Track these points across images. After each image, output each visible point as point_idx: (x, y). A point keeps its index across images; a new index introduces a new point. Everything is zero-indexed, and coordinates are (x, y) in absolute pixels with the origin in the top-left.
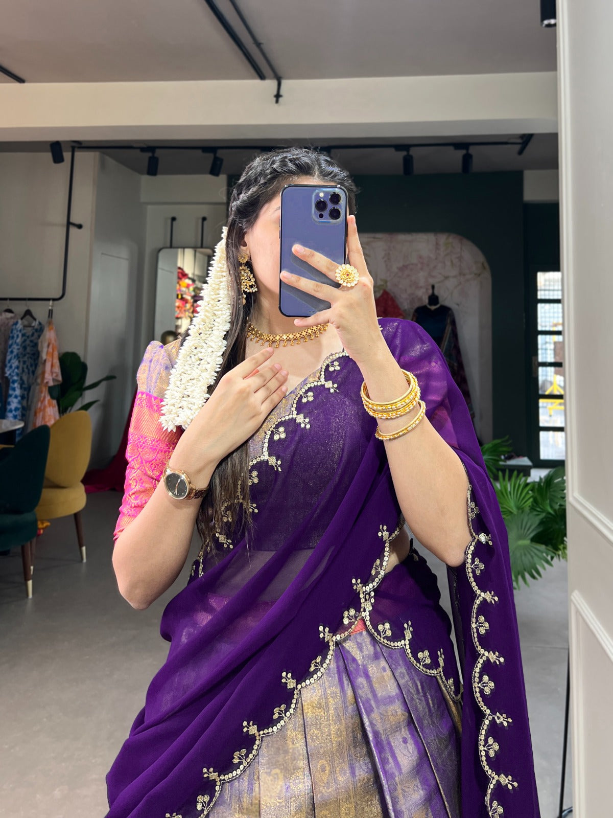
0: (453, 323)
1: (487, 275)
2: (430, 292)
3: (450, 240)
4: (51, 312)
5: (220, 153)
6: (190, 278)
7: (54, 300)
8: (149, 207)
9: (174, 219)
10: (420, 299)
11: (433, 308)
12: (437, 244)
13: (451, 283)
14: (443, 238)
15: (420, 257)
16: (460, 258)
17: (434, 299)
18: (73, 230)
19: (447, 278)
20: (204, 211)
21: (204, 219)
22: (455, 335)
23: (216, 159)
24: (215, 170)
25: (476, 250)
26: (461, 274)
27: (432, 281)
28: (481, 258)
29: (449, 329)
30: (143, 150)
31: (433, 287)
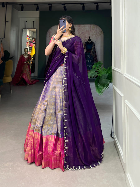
0: (94, 45)
1: (103, 34)
2: (89, 38)
3: (94, 26)
4: (2, 41)
5: (38, 5)
6: (29, 37)
7: (2, 38)
8: (20, 19)
9: (26, 22)
10: (86, 40)
11: (89, 42)
12: (91, 27)
13: (94, 36)
14: (92, 26)
15: (87, 30)
16: (96, 30)
17: (90, 40)
18: (7, 23)
19: (93, 35)
20: (34, 20)
21: (34, 22)
22: (95, 48)
23: (37, 7)
24: (37, 10)
25: (100, 28)
26: (96, 34)
27: (89, 36)
28: (101, 30)
29: (93, 47)
30: (20, 5)
31: (90, 37)
